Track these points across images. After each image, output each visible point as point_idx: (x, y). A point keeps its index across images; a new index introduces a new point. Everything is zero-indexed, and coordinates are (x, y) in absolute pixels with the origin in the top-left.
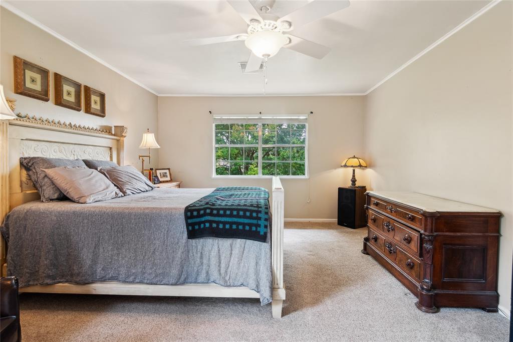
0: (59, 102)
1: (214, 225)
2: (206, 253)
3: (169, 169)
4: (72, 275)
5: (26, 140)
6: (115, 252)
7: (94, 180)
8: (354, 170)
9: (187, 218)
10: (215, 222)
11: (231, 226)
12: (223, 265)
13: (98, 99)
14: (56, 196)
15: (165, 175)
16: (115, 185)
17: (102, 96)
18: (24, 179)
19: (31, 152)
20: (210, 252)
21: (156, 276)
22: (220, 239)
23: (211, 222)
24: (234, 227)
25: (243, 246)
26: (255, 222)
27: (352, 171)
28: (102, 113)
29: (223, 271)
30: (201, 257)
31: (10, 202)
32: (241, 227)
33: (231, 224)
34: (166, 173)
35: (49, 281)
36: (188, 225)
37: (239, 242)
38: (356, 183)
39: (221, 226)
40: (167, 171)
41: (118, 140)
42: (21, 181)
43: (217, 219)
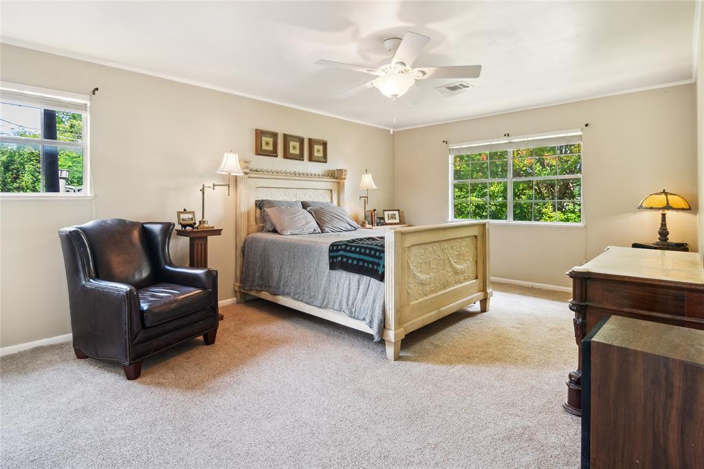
0: (287, 156)
1: (345, 260)
2: (341, 284)
3: (398, 210)
4: (270, 287)
5: (260, 187)
6: (290, 273)
7: (297, 218)
8: (664, 215)
9: (330, 251)
10: (346, 257)
11: (358, 263)
12: (351, 298)
13: (321, 148)
14: (271, 229)
15: (393, 217)
16: (318, 223)
17: (325, 144)
18: (258, 216)
19: (264, 196)
20: (344, 284)
21: (310, 298)
22: (351, 273)
23: (343, 256)
24: (361, 263)
25: (368, 283)
26: (376, 261)
27: (661, 215)
28: (324, 159)
29: (350, 302)
30: (338, 288)
31: (248, 231)
32: (366, 264)
33: (359, 260)
34: (395, 215)
35: (259, 288)
36: (330, 257)
37: (365, 279)
38: (668, 237)
39: (350, 261)
40: (397, 213)
41: (339, 183)
42: (256, 217)
43: (349, 254)
